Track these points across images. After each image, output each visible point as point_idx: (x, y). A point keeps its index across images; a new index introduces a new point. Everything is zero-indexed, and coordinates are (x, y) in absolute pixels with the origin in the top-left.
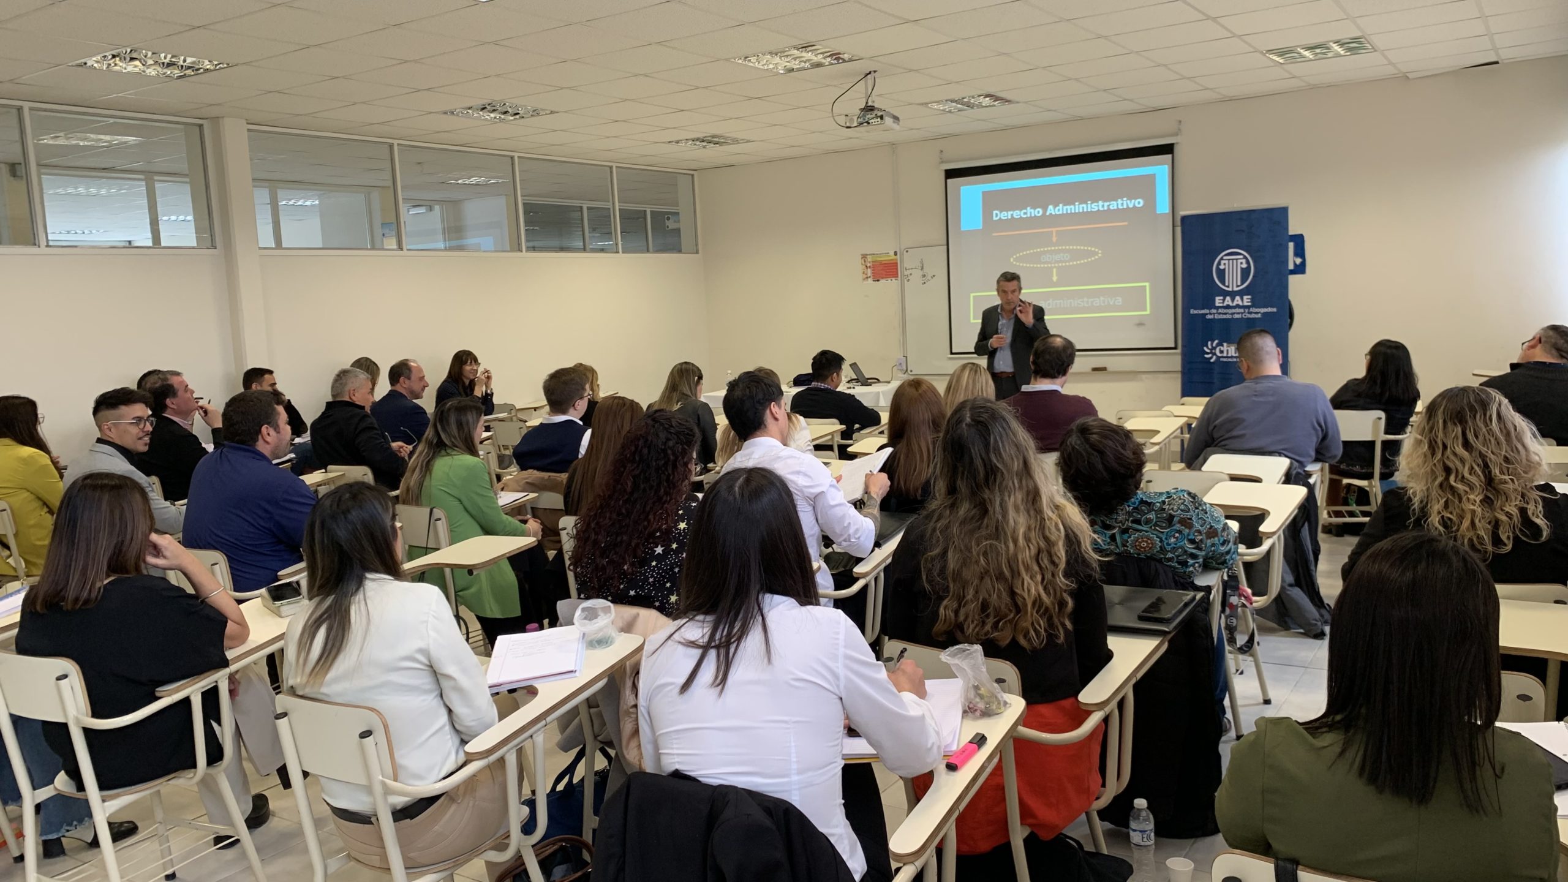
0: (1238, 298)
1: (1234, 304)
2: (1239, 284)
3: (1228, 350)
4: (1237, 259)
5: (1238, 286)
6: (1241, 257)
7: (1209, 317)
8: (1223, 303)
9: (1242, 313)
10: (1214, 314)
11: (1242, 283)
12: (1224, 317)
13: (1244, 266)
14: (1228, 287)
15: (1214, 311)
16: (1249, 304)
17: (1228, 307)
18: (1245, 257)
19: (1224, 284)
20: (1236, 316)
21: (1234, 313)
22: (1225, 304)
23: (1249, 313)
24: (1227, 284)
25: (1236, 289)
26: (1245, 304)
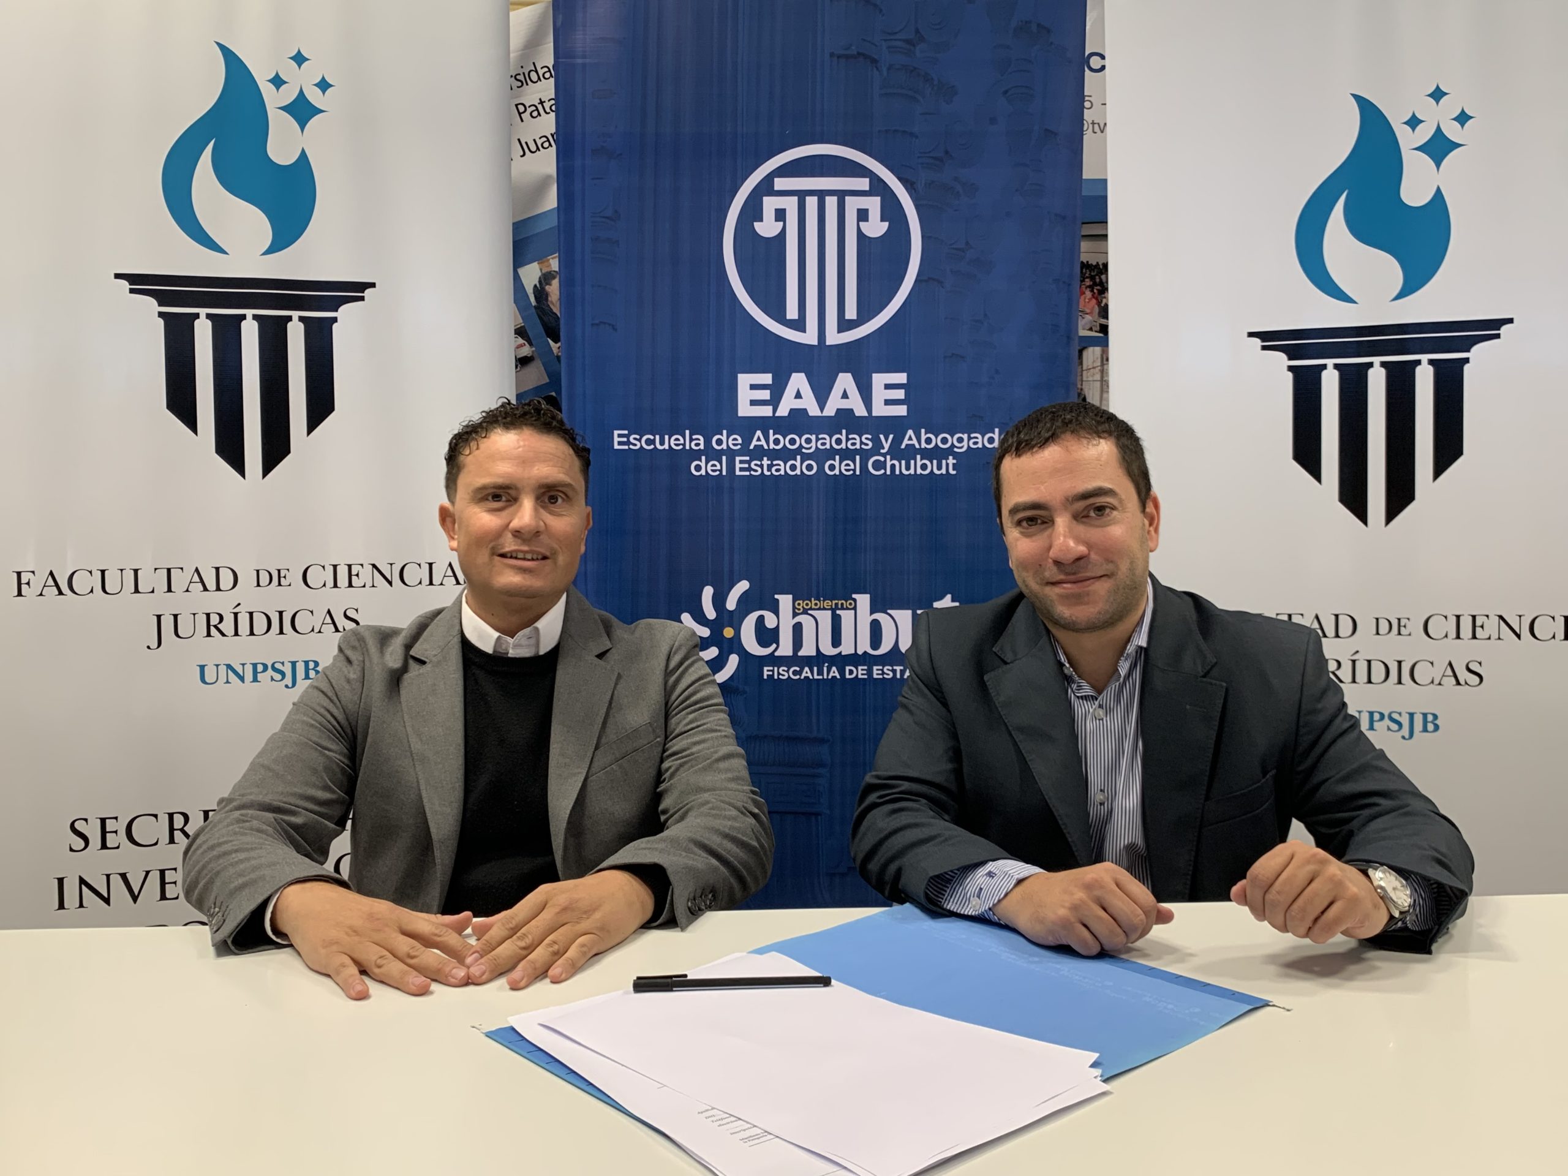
0: (845, 381)
1: (830, 411)
2: (851, 313)
3: (798, 629)
4: (841, 195)
5: (844, 325)
6: (863, 184)
7: (704, 468)
8: (775, 402)
9: (865, 455)
10: (731, 454)
11: (866, 313)
12: (782, 468)
13: (876, 228)
14: (799, 325)
15: (729, 441)
16: (902, 411)
17: (798, 421)
18: (878, 187)
19: (777, 311)
20: (839, 467)
21: (831, 453)
22: (783, 411)
23: (896, 452)
24: (792, 313)
25: (834, 338)
26: (880, 410)
